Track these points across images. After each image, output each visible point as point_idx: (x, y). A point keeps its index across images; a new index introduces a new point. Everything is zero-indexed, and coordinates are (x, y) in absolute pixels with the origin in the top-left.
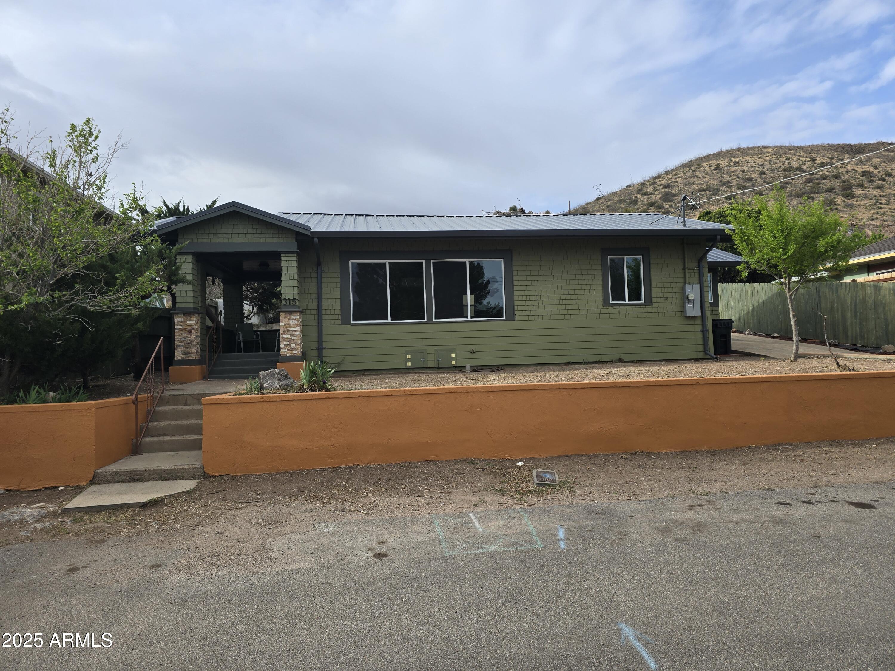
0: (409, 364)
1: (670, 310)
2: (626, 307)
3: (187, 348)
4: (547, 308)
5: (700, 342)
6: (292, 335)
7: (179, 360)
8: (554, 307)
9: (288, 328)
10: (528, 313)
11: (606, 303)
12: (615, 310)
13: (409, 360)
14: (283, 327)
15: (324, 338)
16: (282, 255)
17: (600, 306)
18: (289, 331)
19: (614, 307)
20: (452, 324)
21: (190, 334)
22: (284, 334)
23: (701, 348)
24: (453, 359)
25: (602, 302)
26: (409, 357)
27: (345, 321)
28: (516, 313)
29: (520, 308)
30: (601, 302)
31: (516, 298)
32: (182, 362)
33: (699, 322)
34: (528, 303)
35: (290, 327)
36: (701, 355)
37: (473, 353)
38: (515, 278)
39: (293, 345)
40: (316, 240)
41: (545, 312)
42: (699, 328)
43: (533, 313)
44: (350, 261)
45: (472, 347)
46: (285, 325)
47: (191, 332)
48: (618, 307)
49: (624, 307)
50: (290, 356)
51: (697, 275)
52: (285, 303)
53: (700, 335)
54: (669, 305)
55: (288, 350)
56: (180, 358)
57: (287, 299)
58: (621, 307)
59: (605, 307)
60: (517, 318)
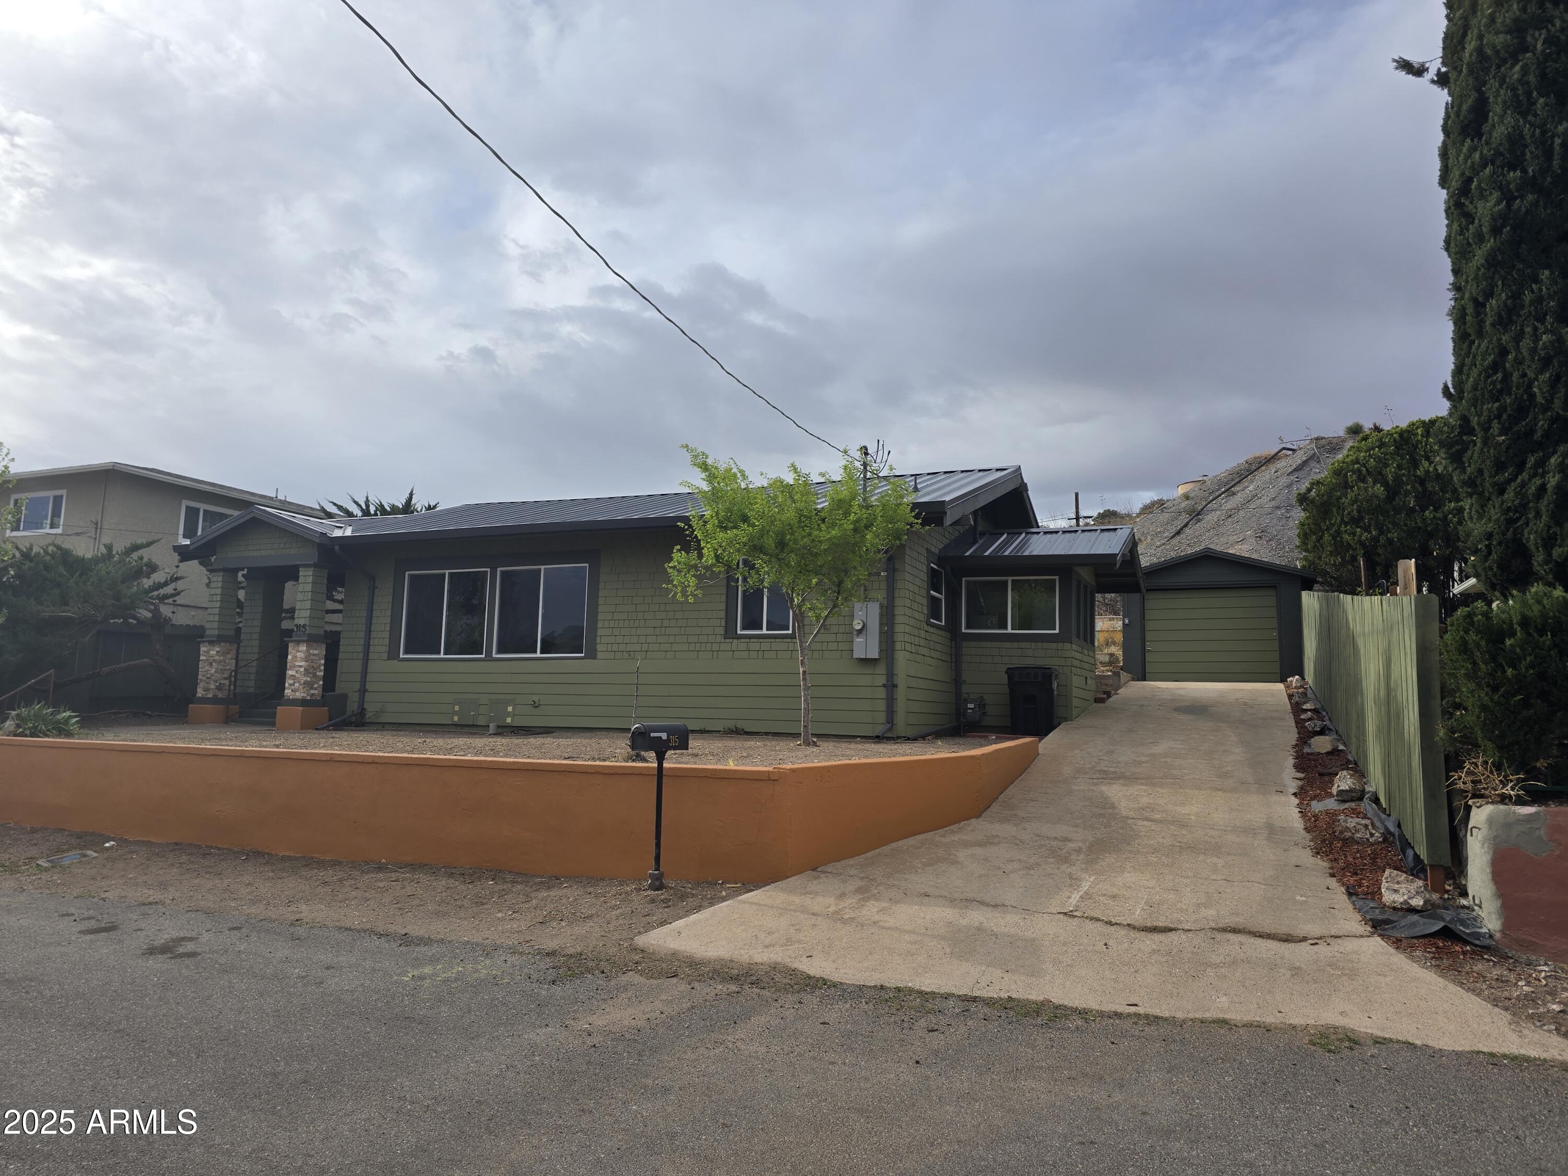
0: (456, 719)
1: (833, 646)
2: (760, 640)
3: (208, 683)
4: (642, 640)
5: (882, 706)
6: (297, 672)
7: (199, 697)
8: (651, 639)
9: (294, 663)
10: (615, 647)
11: (730, 633)
12: (742, 644)
13: (455, 713)
14: (291, 661)
15: (369, 678)
16: (300, 569)
17: (719, 639)
18: (295, 666)
19: (742, 640)
20: (513, 662)
22: (291, 670)
23: (882, 717)
24: (509, 714)
25: (723, 632)
26: (457, 708)
27: (393, 654)
28: (599, 648)
29: (604, 640)
30: (721, 631)
31: (600, 625)
32: (204, 700)
33: (881, 669)
34: (616, 631)
35: (296, 661)
36: (879, 730)
37: (536, 706)
38: (601, 593)
39: (297, 685)
41: (638, 647)
42: (882, 680)
43: (622, 647)
44: (407, 573)
45: (536, 698)
46: (293, 658)
48: (748, 640)
49: (756, 640)
50: (293, 699)
51: (884, 585)
52: (295, 630)
53: (882, 693)
54: (832, 637)
55: (292, 691)
56: (200, 695)
57: (299, 625)
58: (752, 640)
59: (727, 640)
60: (599, 655)
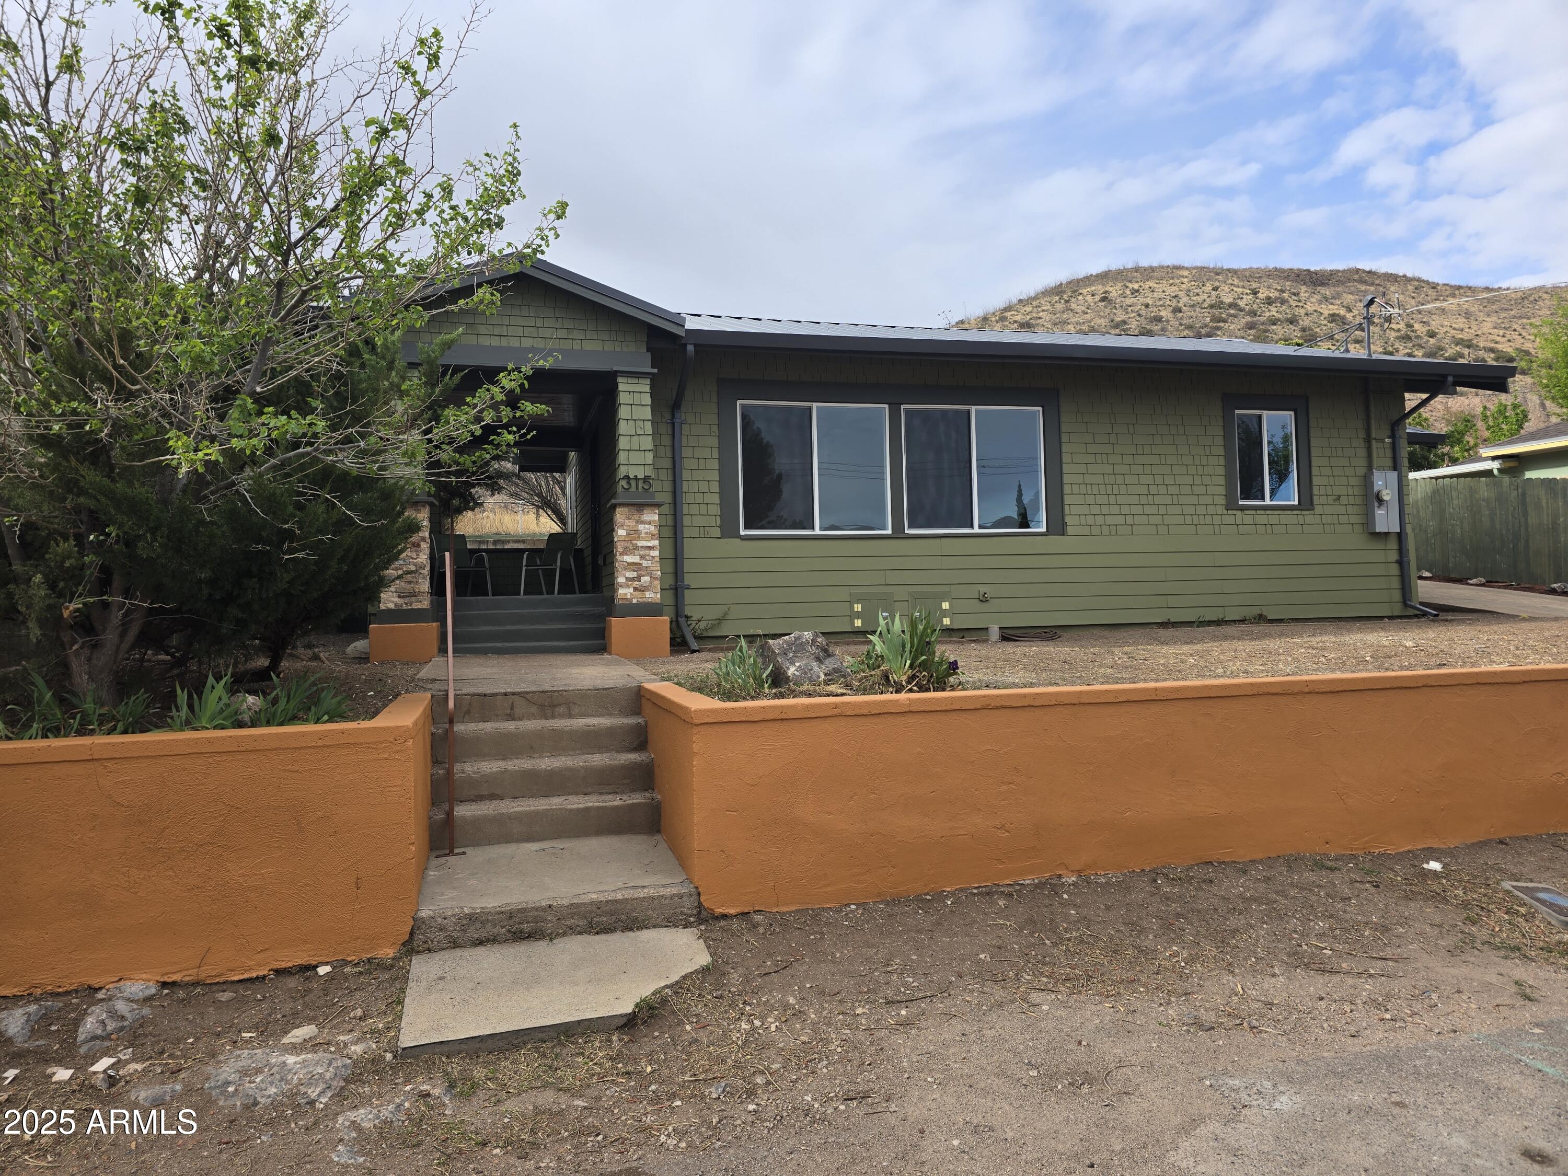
0: (858, 623)
1: (1343, 519)
2: (1267, 512)
3: (410, 582)
4: (1125, 510)
5: (1396, 583)
6: (642, 557)
7: (389, 611)
8: (1137, 510)
9: (634, 542)
10: (1090, 520)
11: (1231, 505)
12: (1248, 517)
13: (858, 615)
14: (623, 538)
15: (688, 566)
16: (620, 380)
17: (1221, 509)
18: (636, 548)
19: (1247, 512)
20: (943, 540)
21: (416, 551)
22: (627, 554)
23: (1397, 596)
24: (945, 613)
25: (1224, 502)
26: (858, 607)
27: (729, 531)
28: (1068, 520)
29: (1074, 511)
30: (1221, 500)
31: (1067, 489)
32: (397, 616)
33: (1393, 544)
34: (1091, 500)
35: (638, 538)
36: (1397, 610)
37: (983, 599)
38: (1065, 448)
39: (646, 579)
40: (690, 348)
41: (1120, 520)
42: (1394, 556)
43: (1100, 520)
44: (739, 402)
45: (983, 589)
46: (628, 534)
47: (418, 545)
48: (1254, 512)
49: (1263, 512)
50: (638, 605)
51: (1389, 453)
52: (626, 486)
53: (1395, 570)
54: (1342, 510)
55: (635, 589)
56: (392, 606)
57: (632, 477)
58: (1258, 512)
59: (1230, 512)
60: (1070, 530)
